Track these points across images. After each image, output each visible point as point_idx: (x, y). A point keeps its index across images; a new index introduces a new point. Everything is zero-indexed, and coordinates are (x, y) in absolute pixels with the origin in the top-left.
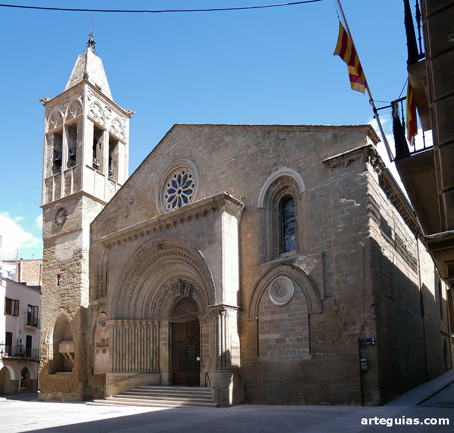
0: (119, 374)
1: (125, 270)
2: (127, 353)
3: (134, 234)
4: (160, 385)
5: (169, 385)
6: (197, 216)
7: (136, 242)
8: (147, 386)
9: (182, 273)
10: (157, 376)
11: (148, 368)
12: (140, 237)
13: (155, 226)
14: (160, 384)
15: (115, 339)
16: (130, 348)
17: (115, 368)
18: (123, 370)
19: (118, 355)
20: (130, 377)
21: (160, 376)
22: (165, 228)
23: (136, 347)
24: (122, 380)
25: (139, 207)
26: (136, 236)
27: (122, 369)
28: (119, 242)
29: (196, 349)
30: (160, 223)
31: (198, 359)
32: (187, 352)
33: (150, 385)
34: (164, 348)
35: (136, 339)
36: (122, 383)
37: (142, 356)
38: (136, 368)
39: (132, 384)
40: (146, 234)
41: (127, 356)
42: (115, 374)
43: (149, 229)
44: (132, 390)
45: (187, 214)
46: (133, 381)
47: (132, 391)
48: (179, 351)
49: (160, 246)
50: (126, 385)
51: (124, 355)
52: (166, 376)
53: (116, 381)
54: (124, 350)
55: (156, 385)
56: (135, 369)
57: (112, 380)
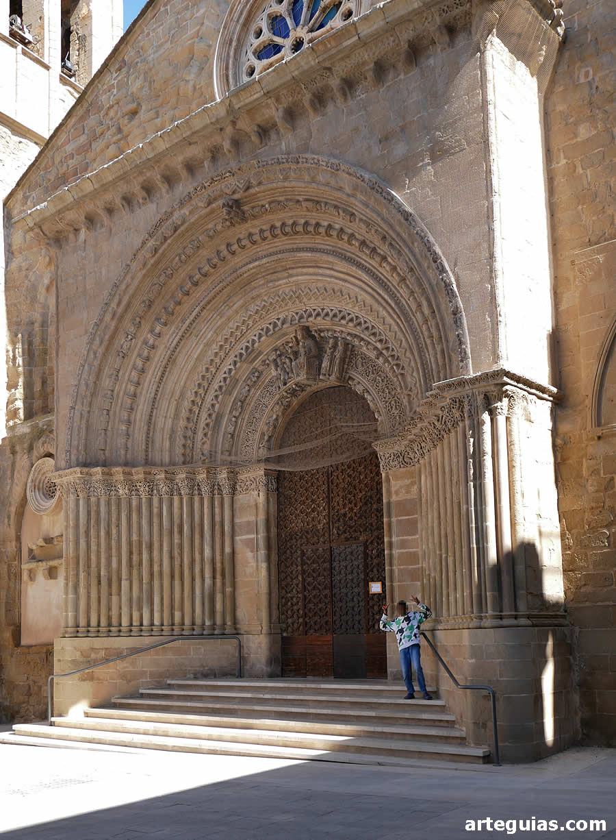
0: (99, 643)
1: (114, 305)
2: (124, 575)
3: (141, 179)
4: (240, 675)
5: (272, 676)
6: (381, 70)
7: (151, 207)
8: (196, 678)
9: (313, 304)
10: (229, 646)
11: (198, 621)
12: (164, 188)
13: (217, 139)
14: (239, 669)
15: (82, 530)
16: (135, 557)
17: (82, 622)
18: (111, 628)
19: (94, 581)
20: (135, 651)
21: (240, 646)
22: (255, 139)
23: (156, 553)
24: (106, 660)
25: (158, 121)
26: (149, 190)
27: (110, 625)
28: (91, 220)
29: (366, 556)
30: (234, 123)
31: (376, 588)
32: (332, 568)
33: (205, 676)
34: (249, 555)
35: (156, 528)
36: (108, 672)
37: (177, 583)
38: (157, 622)
39: (143, 674)
40: (184, 174)
41: (125, 584)
42: (85, 643)
43: (194, 151)
44: (141, 691)
45: (342, 69)
46: (146, 663)
47: (142, 696)
48: (303, 563)
49: (236, 209)
50: (123, 676)
51: (113, 582)
52: (258, 645)
53: (86, 665)
54: (114, 565)
55: (225, 674)
56: (152, 624)
57: (73, 662)
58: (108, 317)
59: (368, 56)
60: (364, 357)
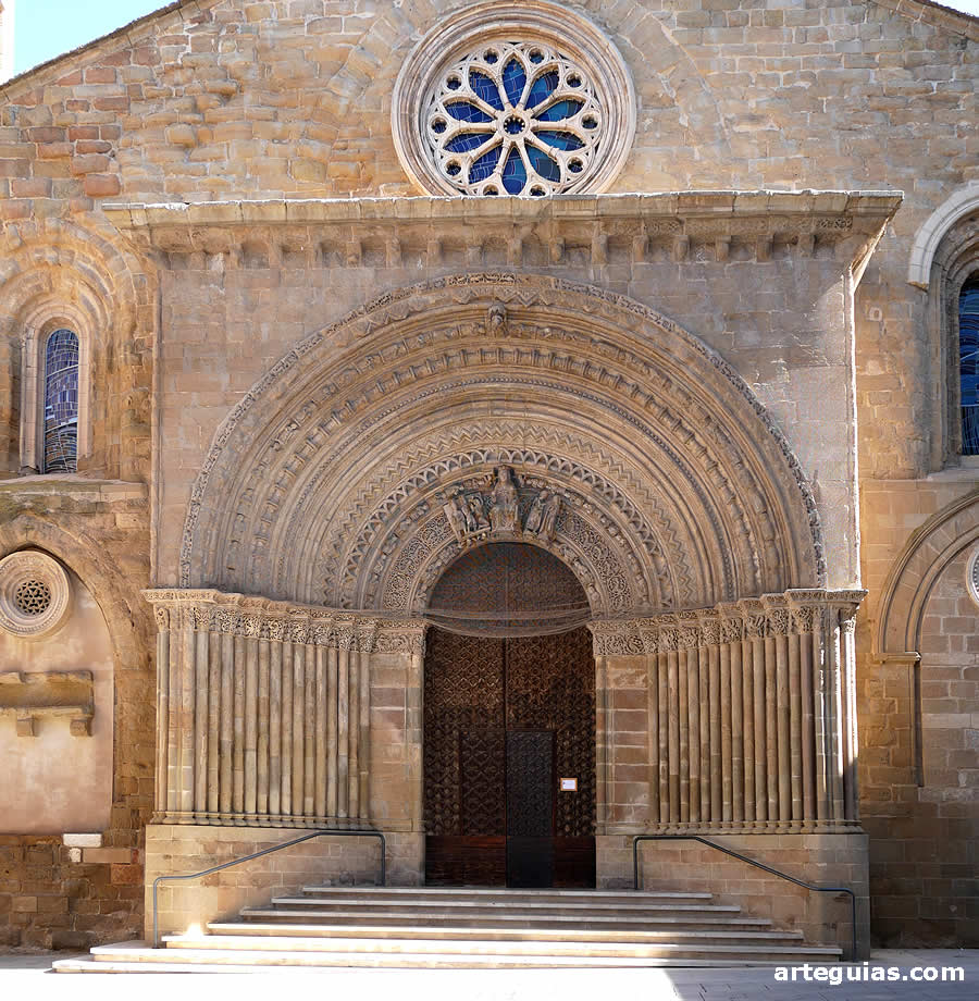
0: (227, 834)
1: (286, 380)
2: (251, 744)
3: (366, 234)
4: (382, 884)
5: (429, 882)
7: (367, 273)
8: (333, 885)
10: (367, 845)
11: (332, 812)
14: (381, 875)
15: (202, 675)
16: (263, 721)
17: (201, 805)
18: (235, 816)
19: (215, 749)
20: (270, 848)
21: (383, 846)
23: (287, 717)
24: (235, 860)
25: (278, 126)
26: (366, 249)
27: (233, 810)
29: (555, 746)
31: (569, 784)
32: (505, 758)
33: (343, 883)
35: (287, 686)
36: (238, 874)
37: (310, 759)
38: (287, 810)
39: (276, 878)
41: (251, 756)
42: (210, 833)
44: (274, 901)
46: (280, 864)
47: (275, 907)
48: (461, 749)
50: (254, 880)
51: (237, 749)
52: (408, 845)
53: (213, 866)
54: (239, 729)
55: (364, 882)
56: (281, 813)
57: (195, 859)
58: (272, 394)
59: (729, 229)
60: (579, 521)
